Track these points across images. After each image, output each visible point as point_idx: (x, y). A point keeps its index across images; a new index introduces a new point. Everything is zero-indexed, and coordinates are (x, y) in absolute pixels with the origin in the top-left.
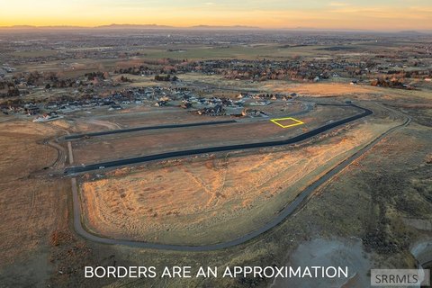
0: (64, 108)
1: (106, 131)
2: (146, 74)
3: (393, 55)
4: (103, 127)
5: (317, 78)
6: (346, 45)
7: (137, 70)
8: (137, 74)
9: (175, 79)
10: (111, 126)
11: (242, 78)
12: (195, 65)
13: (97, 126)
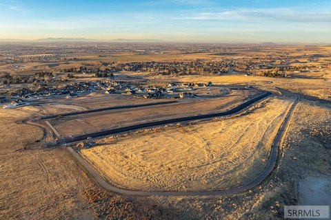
0: (27, 97)
1: (75, 111)
2: (87, 73)
3: (264, 57)
4: (70, 110)
5: (219, 73)
6: (228, 51)
7: (78, 70)
8: (80, 72)
9: (112, 75)
10: (77, 108)
11: (164, 74)
12: (123, 65)
13: (65, 109)
